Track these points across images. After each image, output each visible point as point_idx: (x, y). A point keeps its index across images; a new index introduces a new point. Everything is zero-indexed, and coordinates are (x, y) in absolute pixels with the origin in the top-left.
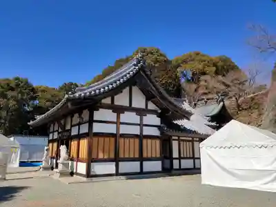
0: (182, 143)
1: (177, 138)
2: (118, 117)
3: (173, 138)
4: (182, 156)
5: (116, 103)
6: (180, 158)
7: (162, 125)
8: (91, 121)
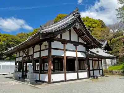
0: (93, 61)
1: (91, 59)
2: (64, 46)
3: (90, 59)
4: (94, 69)
5: (63, 38)
6: (93, 70)
7: (86, 51)
8: (50, 49)
